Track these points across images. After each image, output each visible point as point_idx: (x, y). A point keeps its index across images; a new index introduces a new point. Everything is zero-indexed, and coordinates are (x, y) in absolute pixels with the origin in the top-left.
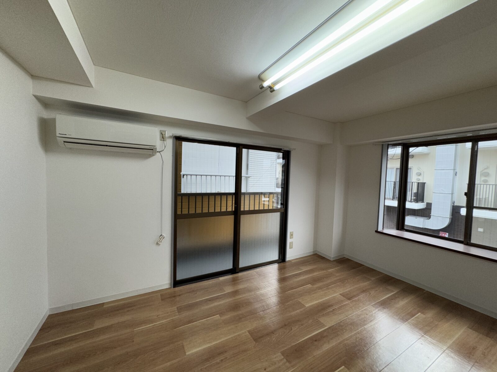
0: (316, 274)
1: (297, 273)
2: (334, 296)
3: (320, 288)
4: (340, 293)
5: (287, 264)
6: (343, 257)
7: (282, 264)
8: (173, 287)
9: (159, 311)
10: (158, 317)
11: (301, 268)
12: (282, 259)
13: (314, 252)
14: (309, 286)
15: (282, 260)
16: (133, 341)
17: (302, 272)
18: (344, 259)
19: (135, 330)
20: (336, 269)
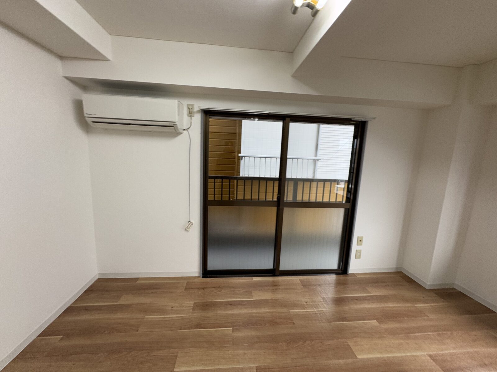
0: (391, 305)
1: (360, 297)
2: (416, 356)
3: (393, 333)
4: (431, 353)
5: (348, 278)
6: (451, 287)
7: (342, 277)
8: (201, 277)
9: (176, 302)
10: (173, 308)
11: (369, 289)
12: (343, 269)
13: (396, 268)
14: (374, 322)
15: (342, 271)
16: (138, 330)
17: (369, 296)
18: (454, 291)
19: (146, 317)
20: (431, 306)
